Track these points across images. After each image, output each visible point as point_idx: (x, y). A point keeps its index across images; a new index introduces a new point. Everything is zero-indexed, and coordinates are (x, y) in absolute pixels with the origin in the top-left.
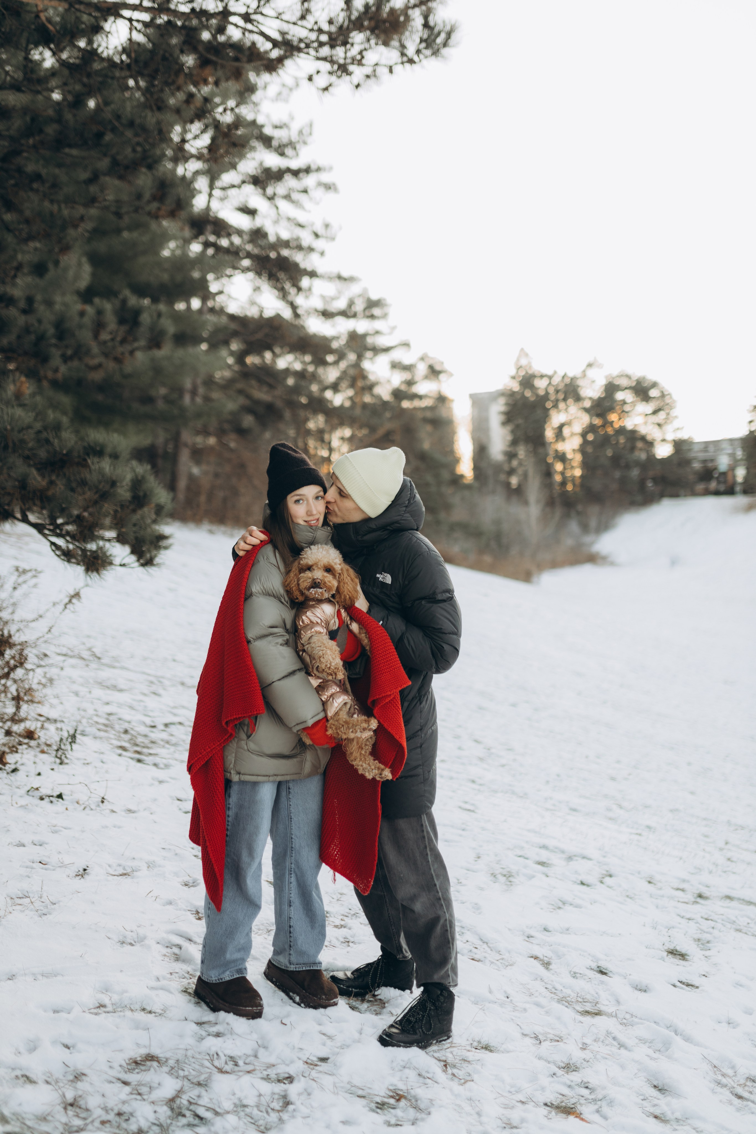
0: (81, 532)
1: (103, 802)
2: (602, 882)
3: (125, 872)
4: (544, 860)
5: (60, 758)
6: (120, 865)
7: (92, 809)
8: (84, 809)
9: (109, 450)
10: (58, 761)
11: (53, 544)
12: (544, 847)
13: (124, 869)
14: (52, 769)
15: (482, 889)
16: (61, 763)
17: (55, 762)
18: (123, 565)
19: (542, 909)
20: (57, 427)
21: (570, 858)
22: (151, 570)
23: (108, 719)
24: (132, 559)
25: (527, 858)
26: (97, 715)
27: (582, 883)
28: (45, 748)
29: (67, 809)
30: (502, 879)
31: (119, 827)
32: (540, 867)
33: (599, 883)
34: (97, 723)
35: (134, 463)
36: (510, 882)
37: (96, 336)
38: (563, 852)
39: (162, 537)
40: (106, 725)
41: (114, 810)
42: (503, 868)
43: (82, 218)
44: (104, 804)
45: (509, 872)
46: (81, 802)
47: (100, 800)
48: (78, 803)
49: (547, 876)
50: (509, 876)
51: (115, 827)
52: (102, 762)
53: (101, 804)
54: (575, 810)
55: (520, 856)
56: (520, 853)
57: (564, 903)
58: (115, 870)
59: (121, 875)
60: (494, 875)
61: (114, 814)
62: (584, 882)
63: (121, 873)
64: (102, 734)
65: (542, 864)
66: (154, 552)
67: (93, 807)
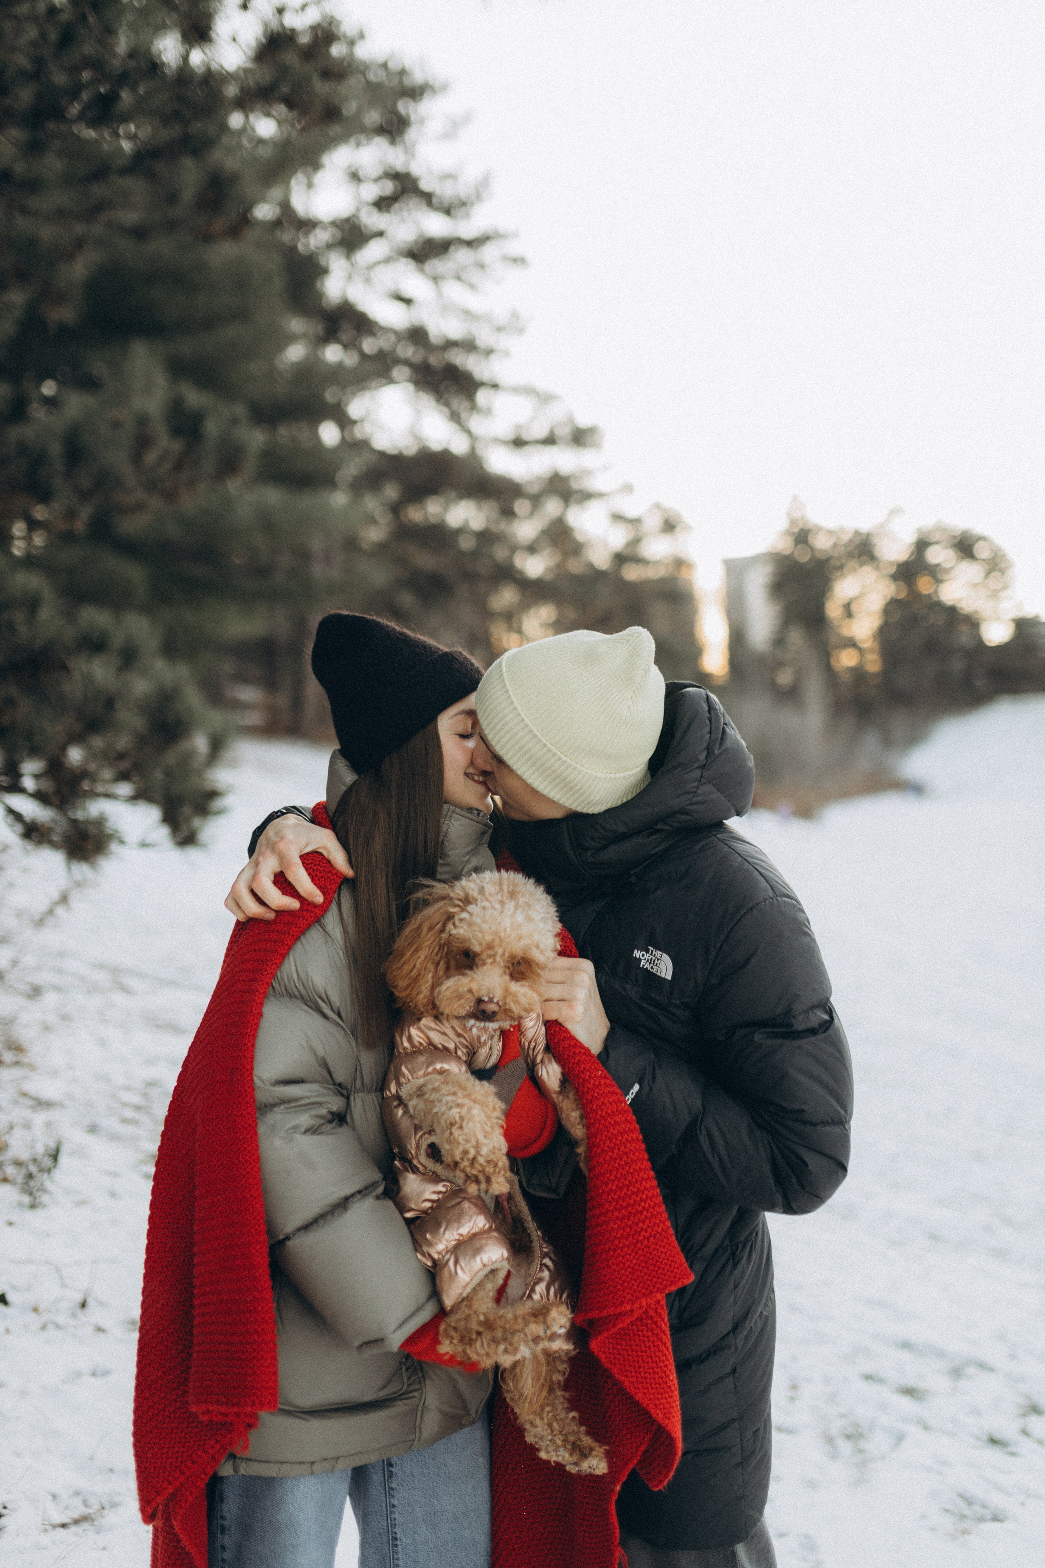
0: (58, 792)
1: (83, 1305)
2: (1025, 1432)
3: (86, 1511)
4: (912, 1382)
5: (31, 1194)
6: (77, 1493)
7: (58, 1327)
8: (44, 1327)
9: (118, 640)
10: (26, 1199)
11: (11, 811)
12: (906, 1345)
13: (85, 1504)
14: (11, 1224)
15: (812, 1485)
16: (33, 1206)
17: (20, 1205)
18: (144, 845)
19: (932, 1529)
20: (33, 604)
21: (956, 1373)
22: (192, 853)
23: (145, 1095)
24: (163, 833)
25: (881, 1381)
26: (128, 1089)
27: (993, 1441)
28: (10, 1170)
29: (8, 1331)
30: (845, 1447)
31: (106, 1373)
32: (906, 1404)
33: (1023, 1439)
34: (124, 1104)
35: (160, 665)
36: (861, 1451)
37: (137, 458)
38: (940, 1354)
39: (213, 794)
40: (137, 1108)
41: (104, 1324)
42: (843, 1416)
43: (79, 244)
44: (88, 1310)
45: (857, 1425)
46: (42, 1307)
47: (79, 1298)
48: (35, 1310)
49: (926, 1428)
50: (854, 1435)
51: (94, 1374)
52: (113, 1195)
53: (79, 1312)
54: (934, 1237)
55: (868, 1377)
56: (868, 1369)
57: (969, 1501)
58: (66, 1508)
59: (77, 1522)
60: (830, 1440)
61: (101, 1335)
62: (997, 1436)
63: (76, 1515)
64: (129, 1130)
65: (909, 1392)
66: (196, 822)
67: (61, 1320)
